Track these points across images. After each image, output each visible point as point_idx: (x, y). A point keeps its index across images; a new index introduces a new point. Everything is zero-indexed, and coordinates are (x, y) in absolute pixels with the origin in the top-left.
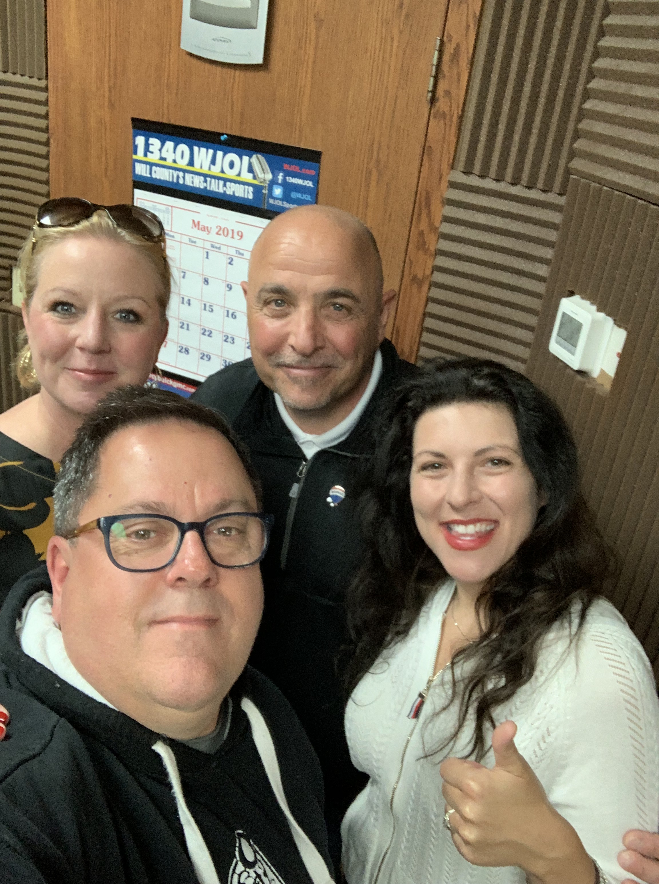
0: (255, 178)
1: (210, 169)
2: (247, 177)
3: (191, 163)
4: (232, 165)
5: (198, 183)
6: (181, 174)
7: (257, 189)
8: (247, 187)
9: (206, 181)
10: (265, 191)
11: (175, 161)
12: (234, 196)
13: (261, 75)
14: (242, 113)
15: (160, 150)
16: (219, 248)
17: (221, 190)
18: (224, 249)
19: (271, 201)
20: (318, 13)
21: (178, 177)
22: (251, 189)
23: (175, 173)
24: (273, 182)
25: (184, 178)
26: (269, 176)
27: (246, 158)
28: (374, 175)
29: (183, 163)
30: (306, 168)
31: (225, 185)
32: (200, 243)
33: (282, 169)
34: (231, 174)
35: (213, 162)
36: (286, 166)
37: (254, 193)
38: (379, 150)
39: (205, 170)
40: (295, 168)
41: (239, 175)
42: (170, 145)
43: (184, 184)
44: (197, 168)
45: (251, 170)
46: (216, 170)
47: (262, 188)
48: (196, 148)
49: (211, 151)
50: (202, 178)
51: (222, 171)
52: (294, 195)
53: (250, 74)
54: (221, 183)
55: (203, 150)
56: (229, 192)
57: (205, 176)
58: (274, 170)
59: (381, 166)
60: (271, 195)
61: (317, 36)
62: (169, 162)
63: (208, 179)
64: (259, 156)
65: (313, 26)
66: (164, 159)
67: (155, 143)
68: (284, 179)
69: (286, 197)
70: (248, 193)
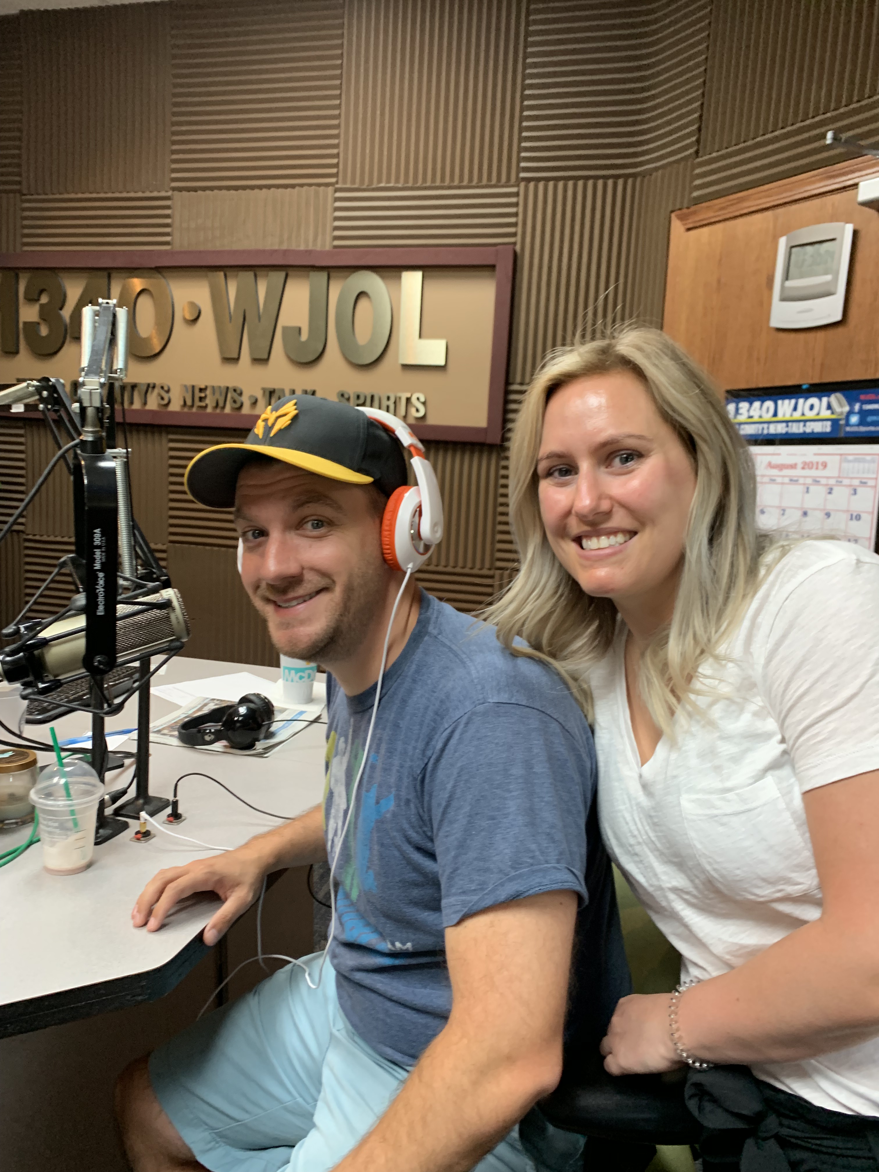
0: (833, 413)
1: (791, 415)
2: (826, 414)
3: (775, 414)
4: (812, 407)
5: (780, 429)
6: (765, 426)
7: (835, 423)
8: (825, 422)
9: (787, 426)
10: (842, 422)
11: (761, 417)
12: (813, 433)
13: (840, 330)
14: (822, 365)
15: (748, 411)
16: (797, 481)
17: (801, 431)
18: (801, 481)
19: (848, 429)
21: (763, 429)
22: (829, 423)
23: (760, 426)
24: (850, 413)
25: (768, 428)
26: (847, 408)
27: (825, 400)
29: (768, 417)
31: (805, 426)
32: (779, 480)
33: (858, 400)
34: (810, 415)
35: (795, 409)
36: (862, 397)
37: (832, 426)
39: (788, 417)
40: (871, 397)
41: (818, 414)
42: (757, 404)
43: (768, 434)
44: (780, 417)
45: (829, 407)
46: (797, 415)
47: (840, 420)
48: (780, 402)
49: (793, 401)
50: (784, 425)
51: (803, 414)
52: (870, 419)
53: (831, 332)
54: (802, 424)
55: (787, 402)
56: (808, 430)
57: (787, 422)
58: (851, 403)
60: (847, 424)
62: (756, 419)
63: (790, 424)
64: (839, 395)
66: (751, 417)
67: (744, 406)
68: (861, 407)
69: (862, 422)
70: (826, 428)
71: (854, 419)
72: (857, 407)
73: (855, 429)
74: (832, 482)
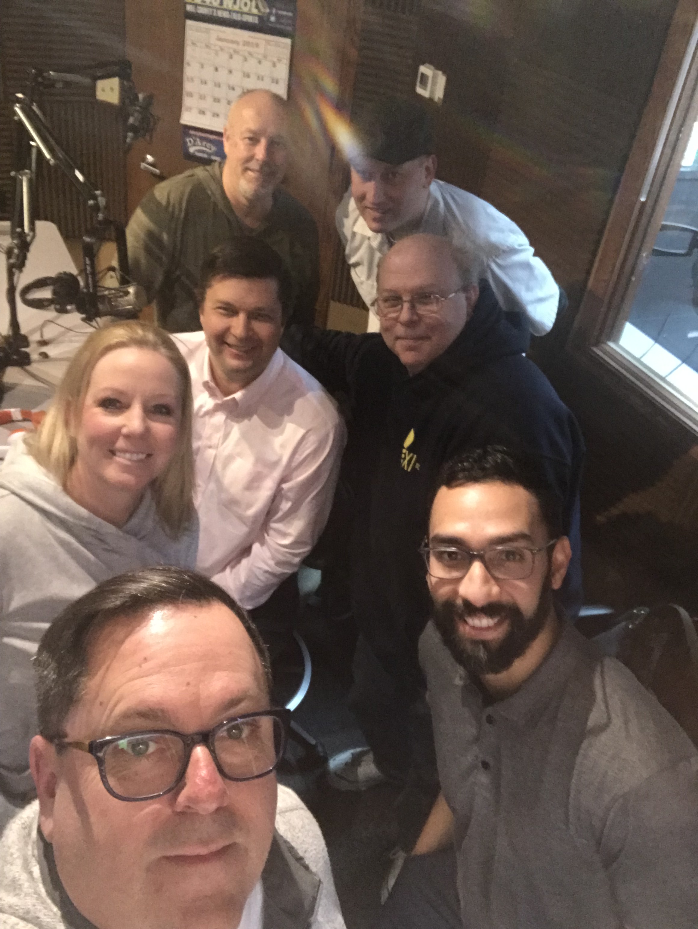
0: (259, 11)
1: (232, 7)
3: (221, 4)
4: (246, 4)
5: (225, 15)
6: (215, 10)
7: (261, 18)
8: (254, 17)
9: (230, 14)
11: (211, 3)
12: (247, 22)
17: (239, 19)
19: (269, 24)
21: (213, 12)
22: (257, 18)
23: (211, 10)
24: (270, 14)
25: (217, 12)
26: (268, 10)
29: (216, 4)
30: (289, 6)
31: (241, 16)
33: (274, 6)
34: (245, 9)
35: (235, 3)
36: (277, 5)
37: (259, 20)
40: (282, 6)
41: (250, 10)
43: (217, 16)
44: (225, 6)
45: (257, 7)
46: (236, 8)
47: (264, 17)
50: (228, 12)
51: (240, 8)
52: (282, 20)
56: (244, 20)
58: (270, 7)
60: (269, 21)
62: (208, 4)
66: (204, 1)
69: (277, 22)
70: (255, 20)
72: (274, 11)
73: (273, 25)
74: (260, 57)
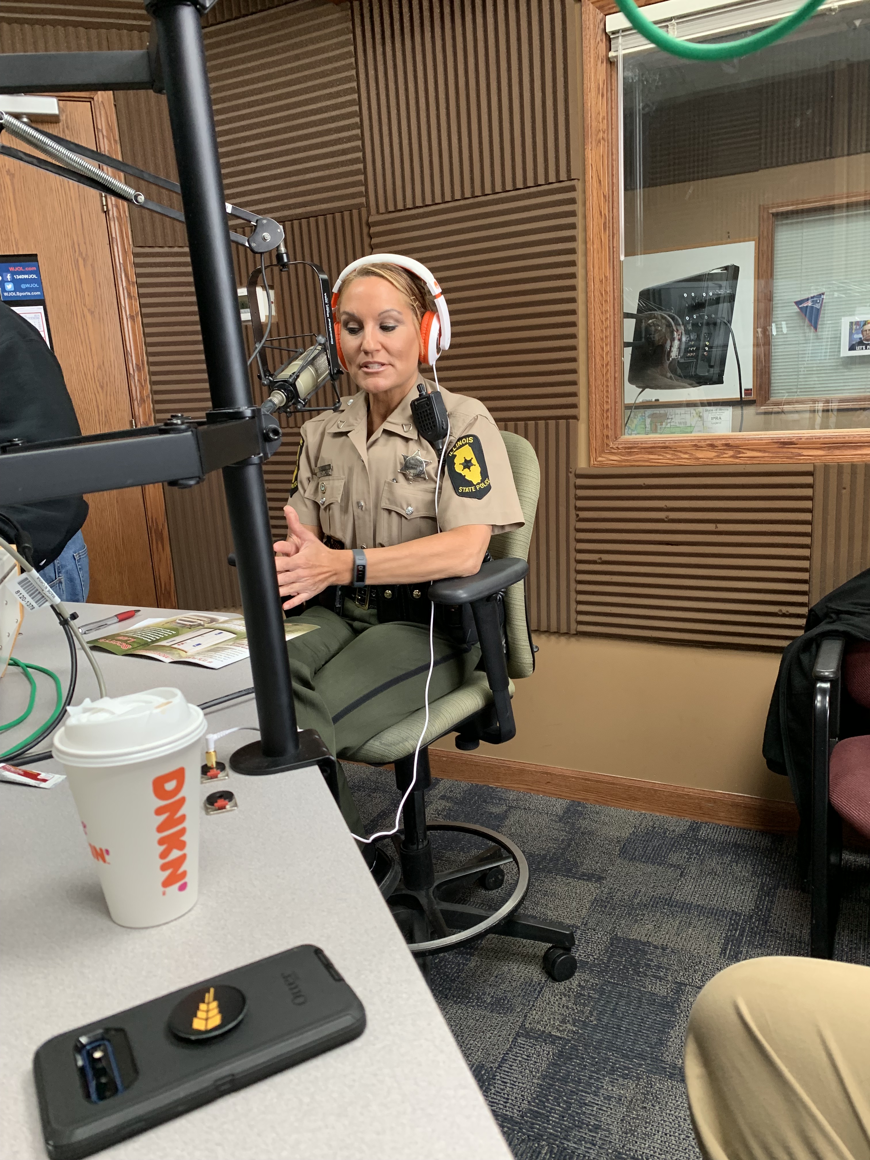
20: (9, 170)
24: (4, 281)
28: (81, 261)
30: (28, 266)
33: (8, 271)
36: (12, 269)
38: (79, 246)
52: (23, 286)
59: (84, 255)
61: (13, 184)
65: (7, 179)
68: (12, 276)
69: (17, 289)
71: (9, 286)
72: (9, 277)
73: (14, 294)
